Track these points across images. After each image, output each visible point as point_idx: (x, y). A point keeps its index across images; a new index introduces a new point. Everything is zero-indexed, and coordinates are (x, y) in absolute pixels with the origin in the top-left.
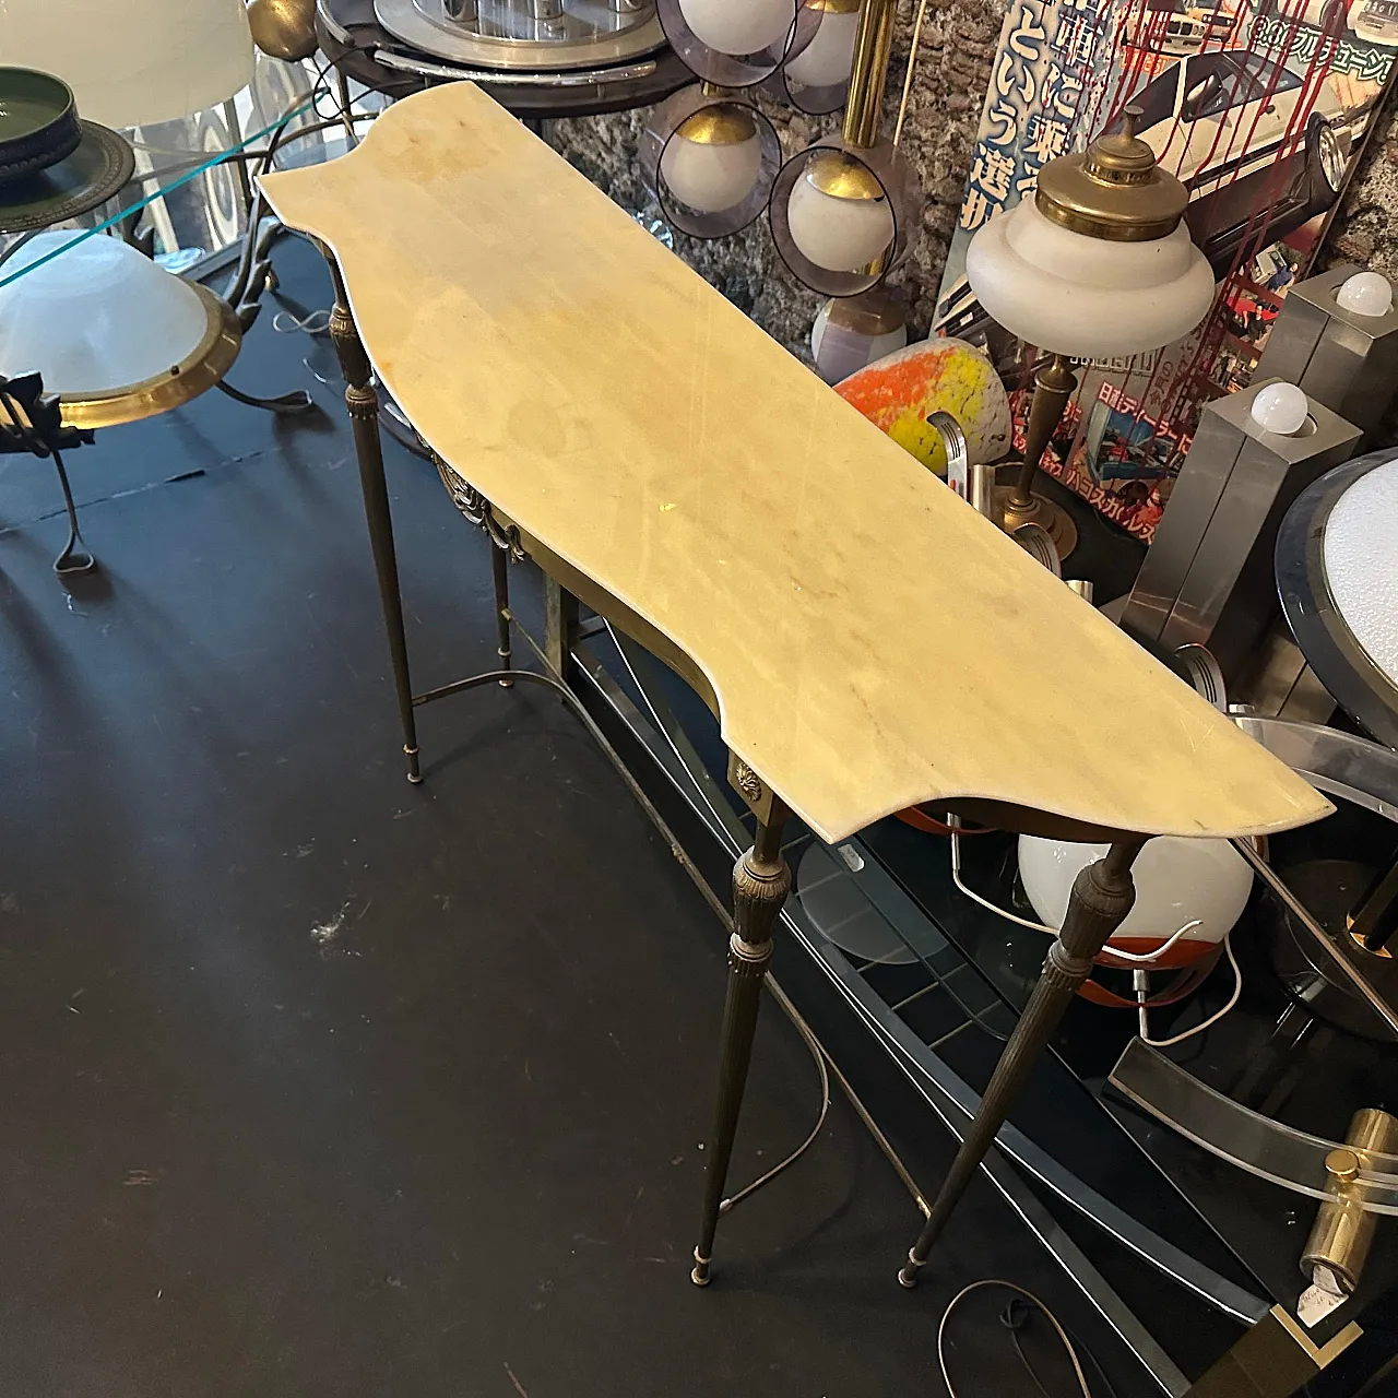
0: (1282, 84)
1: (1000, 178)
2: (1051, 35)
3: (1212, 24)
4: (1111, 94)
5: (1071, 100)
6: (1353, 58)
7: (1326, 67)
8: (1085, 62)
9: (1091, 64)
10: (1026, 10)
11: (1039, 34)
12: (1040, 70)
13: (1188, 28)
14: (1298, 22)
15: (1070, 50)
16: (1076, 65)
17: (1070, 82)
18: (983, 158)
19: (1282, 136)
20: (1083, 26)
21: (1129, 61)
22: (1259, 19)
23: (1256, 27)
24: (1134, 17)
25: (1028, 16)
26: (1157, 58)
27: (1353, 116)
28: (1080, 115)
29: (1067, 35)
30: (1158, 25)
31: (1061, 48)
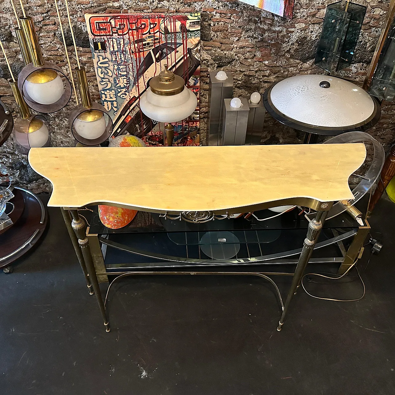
0: (178, 46)
1: (112, 96)
2: (110, 59)
3: (154, 40)
4: (135, 64)
5: (124, 71)
6: (191, 35)
7: (186, 38)
8: (124, 61)
9: (126, 61)
10: (99, 56)
11: (106, 60)
12: (111, 68)
13: (148, 44)
14: (175, 33)
15: (118, 60)
16: (121, 62)
17: (122, 67)
18: (104, 94)
19: (183, 56)
20: (119, 54)
21: (136, 56)
22: (166, 35)
23: (166, 37)
24: (133, 46)
25: (101, 58)
26: (143, 53)
27: (197, 45)
28: (128, 72)
29: (115, 57)
30: (140, 46)
31: (115, 60)
